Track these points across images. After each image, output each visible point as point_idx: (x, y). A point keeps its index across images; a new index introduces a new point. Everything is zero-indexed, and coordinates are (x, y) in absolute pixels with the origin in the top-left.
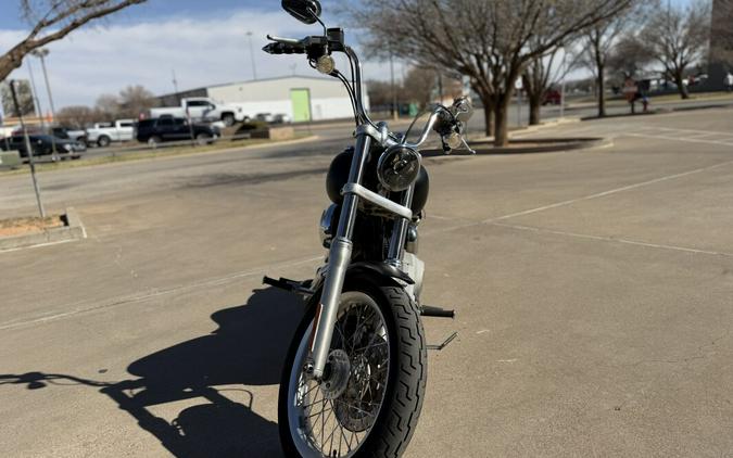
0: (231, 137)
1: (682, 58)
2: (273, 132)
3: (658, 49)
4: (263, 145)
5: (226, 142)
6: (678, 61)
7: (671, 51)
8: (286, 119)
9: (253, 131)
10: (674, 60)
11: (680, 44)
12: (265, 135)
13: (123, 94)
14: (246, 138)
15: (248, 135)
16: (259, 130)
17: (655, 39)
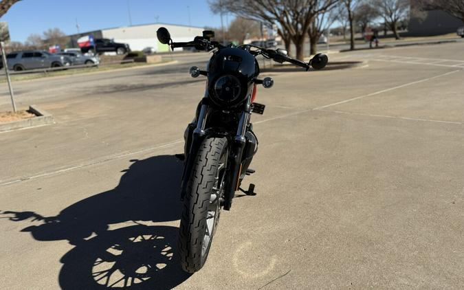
0: (121, 61)
1: (395, 16)
2: (149, 58)
3: (381, 10)
4: (143, 67)
5: (117, 65)
6: (393, 17)
7: (389, 11)
8: (153, 50)
9: (136, 57)
10: (391, 17)
11: (394, 7)
12: (143, 60)
13: (45, 34)
14: (131, 62)
15: (132, 60)
16: (139, 57)
17: (380, 5)
